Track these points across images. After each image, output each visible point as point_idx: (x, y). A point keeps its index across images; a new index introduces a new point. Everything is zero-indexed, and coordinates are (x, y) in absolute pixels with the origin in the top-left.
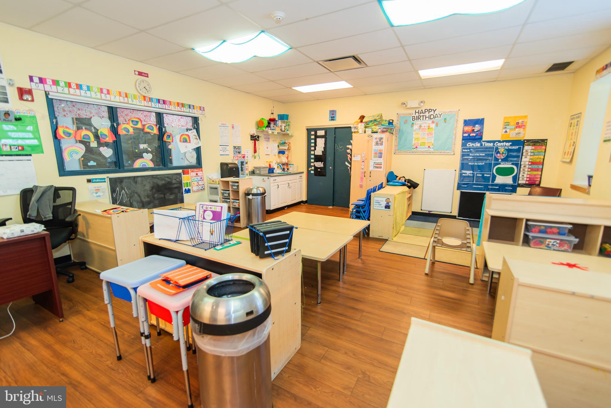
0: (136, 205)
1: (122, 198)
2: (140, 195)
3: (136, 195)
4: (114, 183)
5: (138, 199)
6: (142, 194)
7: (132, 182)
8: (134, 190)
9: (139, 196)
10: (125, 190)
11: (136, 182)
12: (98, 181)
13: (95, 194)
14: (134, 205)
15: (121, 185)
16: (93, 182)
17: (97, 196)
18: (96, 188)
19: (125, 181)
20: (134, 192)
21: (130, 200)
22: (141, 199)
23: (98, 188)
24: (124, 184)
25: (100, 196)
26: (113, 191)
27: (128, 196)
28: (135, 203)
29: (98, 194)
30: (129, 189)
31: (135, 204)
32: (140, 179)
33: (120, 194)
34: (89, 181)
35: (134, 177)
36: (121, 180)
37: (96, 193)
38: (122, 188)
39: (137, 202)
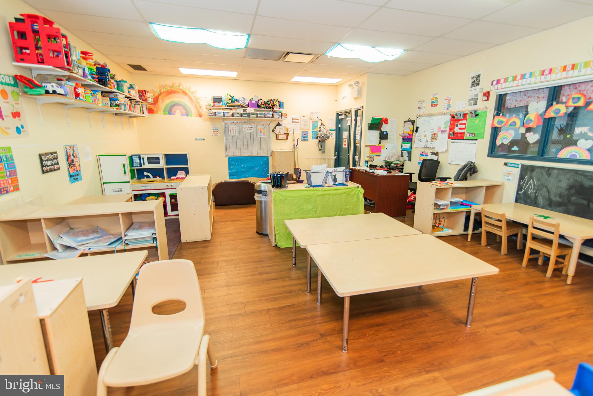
0: (542, 201)
1: (528, 188)
2: (550, 191)
3: (544, 190)
4: (525, 171)
5: (546, 195)
6: (553, 191)
7: (544, 174)
8: (544, 184)
9: (548, 191)
10: (533, 181)
11: (549, 175)
12: (512, 165)
13: (506, 177)
14: (538, 199)
15: (531, 173)
16: (508, 166)
17: (507, 179)
18: (508, 172)
19: (536, 170)
20: (543, 185)
21: (536, 193)
22: (549, 196)
23: (509, 172)
24: (534, 174)
25: (509, 180)
26: (521, 178)
27: (535, 188)
28: (540, 198)
29: (508, 178)
30: (538, 180)
31: (540, 200)
32: (556, 171)
33: (527, 184)
34: (506, 164)
35: (549, 168)
36: (533, 168)
37: (508, 176)
38: (531, 178)
39: (544, 198)
